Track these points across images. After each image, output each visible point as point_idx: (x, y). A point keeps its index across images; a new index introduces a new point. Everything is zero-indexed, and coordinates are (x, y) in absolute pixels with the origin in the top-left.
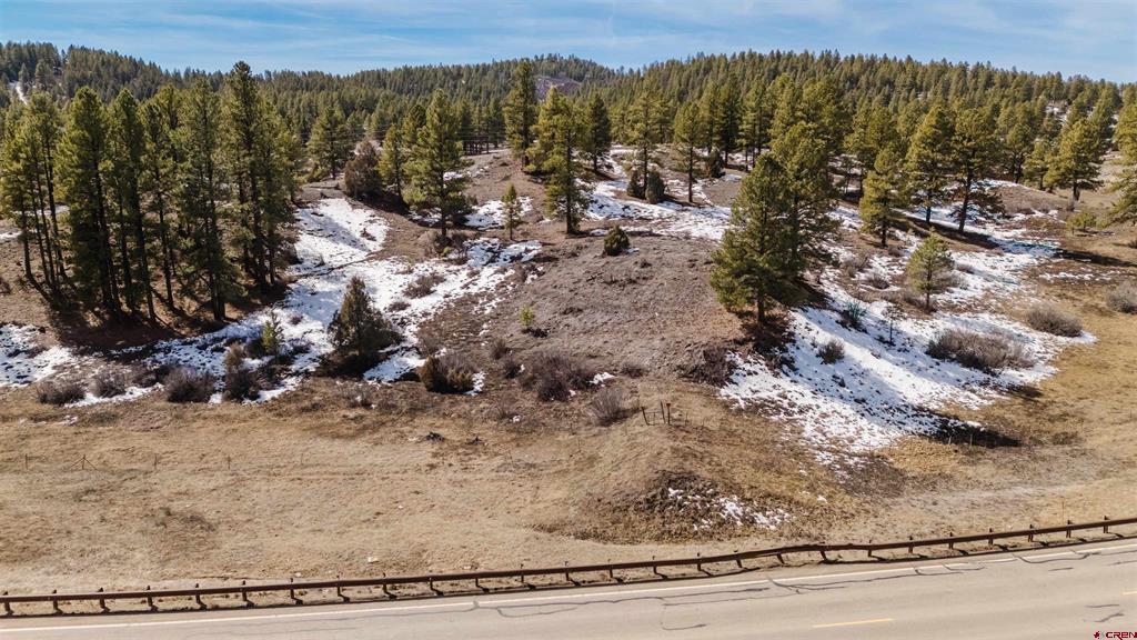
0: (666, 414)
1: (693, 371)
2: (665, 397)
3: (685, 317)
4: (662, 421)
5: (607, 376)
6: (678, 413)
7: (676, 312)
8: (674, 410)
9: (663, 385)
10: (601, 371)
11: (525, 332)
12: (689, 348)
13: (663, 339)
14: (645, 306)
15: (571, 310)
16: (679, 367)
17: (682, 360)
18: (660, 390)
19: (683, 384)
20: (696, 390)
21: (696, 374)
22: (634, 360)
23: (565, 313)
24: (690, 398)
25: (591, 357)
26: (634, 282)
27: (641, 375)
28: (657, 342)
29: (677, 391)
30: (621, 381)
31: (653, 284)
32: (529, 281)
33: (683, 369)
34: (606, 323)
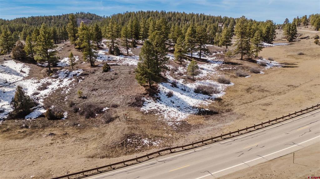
0: (125, 117)
1: (133, 104)
2: (125, 112)
3: (129, 88)
4: (124, 120)
5: (107, 108)
7: (126, 87)
8: (128, 116)
9: (124, 109)
10: (105, 107)
11: (79, 98)
12: (131, 97)
13: (123, 96)
14: (117, 86)
15: (94, 90)
16: (128, 103)
17: (129, 101)
18: (123, 111)
19: (130, 108)
20: (134, 109)
22: (115, 103)
23: (92, 91)
24: (132, 112)
25: (101, 103)
26: (113, 79)
27: (117, 107)
28: (121, 97)
29: (128, 110)
30: (111, 109)
31: (119, 80)
32: (80, 82)
33: (130, 104)
34: (105, 92)
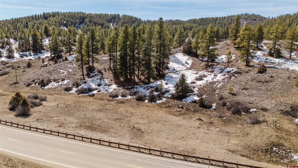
0: (275, 124)
1: (286, 112)
2: (275, 119)
3: (285, 95)
4: (273, 126)
5: (255, 110)
6: (279, 125)
7: (281, 93)
8: (278, 123)
9: (275, 115)
10: (253, 108)
11: (229, 93)
12: (285, 105)
13: (276, 101)
14: (270, 90)
15: (245, 89)
16: (281, 110)
17: (282, 108)
18: (273, 116)
19: (282, 116)
20: (286, 118)
21: (287, 113)
22: (265, 106)
23: (243, 89)
24: (283, 120)
25: (250, 103)
26: (267, 82)
27: (267, 111)
28: (273, 101)
29: (279, 117)
30: (260, 112)
31: (274, 83)
32: (232, 79)
33: (282, 111)
34: (256, 94)
